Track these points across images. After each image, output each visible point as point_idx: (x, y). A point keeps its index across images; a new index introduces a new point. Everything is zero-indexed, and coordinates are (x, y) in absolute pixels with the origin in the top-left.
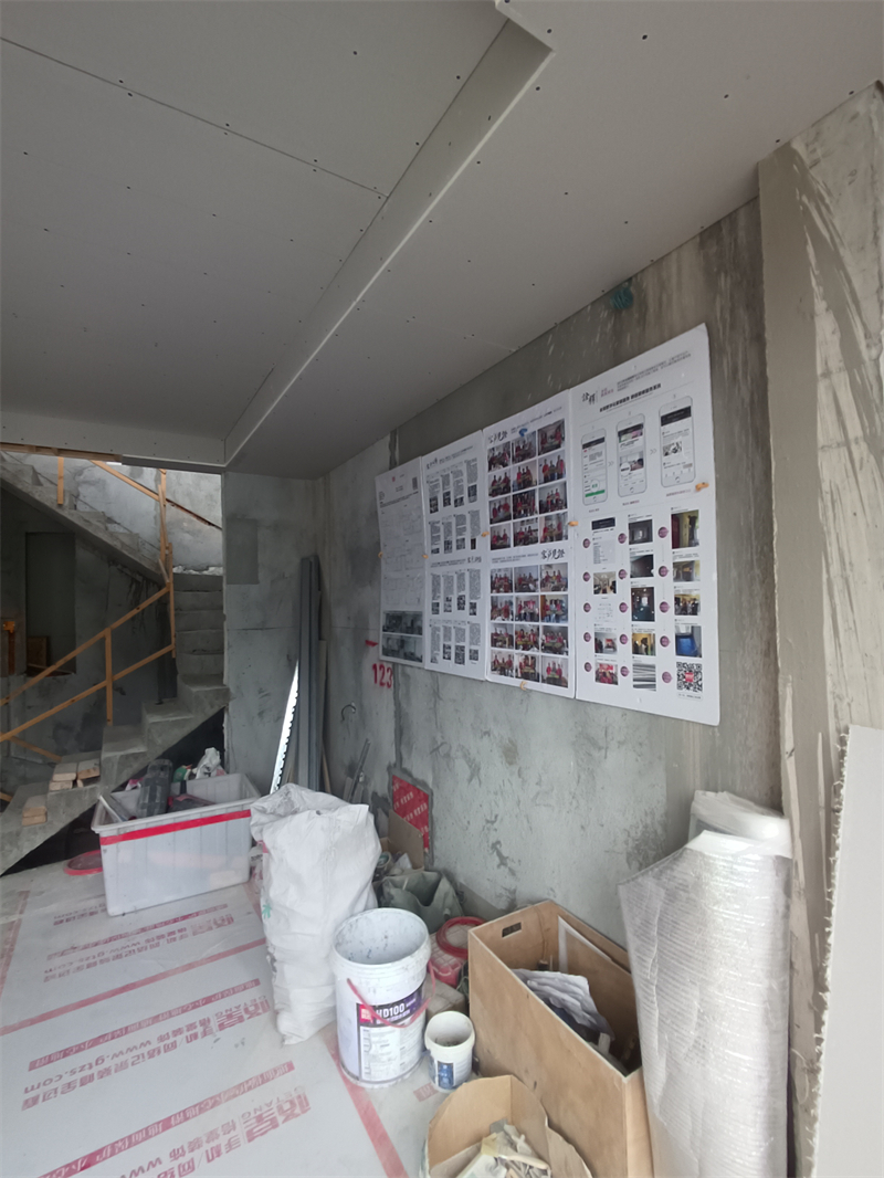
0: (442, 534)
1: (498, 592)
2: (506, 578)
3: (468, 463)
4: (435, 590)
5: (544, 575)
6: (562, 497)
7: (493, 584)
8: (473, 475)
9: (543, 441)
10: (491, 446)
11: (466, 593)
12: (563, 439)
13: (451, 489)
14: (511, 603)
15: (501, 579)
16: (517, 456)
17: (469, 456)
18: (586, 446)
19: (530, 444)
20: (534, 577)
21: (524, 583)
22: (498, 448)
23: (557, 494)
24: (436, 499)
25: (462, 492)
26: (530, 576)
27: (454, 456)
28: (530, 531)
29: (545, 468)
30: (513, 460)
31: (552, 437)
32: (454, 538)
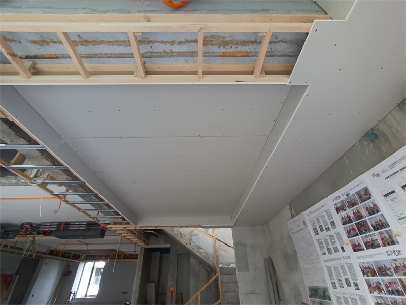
0: (324, 244)
1: (368, 276)
2: (369, 268)
3: (326, 211)
4: (331, 275)
5: (394, 266)
6: (384, 221)
7: (363, 271)
8: (330, 217)
9: (360, 197)
10: (334, 203)
11: (349, 276)
12: (371, 194)
13: (322, 223)
14: (380, 283)
15: (366, 268)
16: (350, 205)
17: (325, 208)
18: (386, 195)
19: (354, 199)
20: (388, 267)
21: (382, 271)
22: (338, 203)
23: (380, 220)
24: (316, 229)
25: (327, 224)
26: (385, 266)
27: (318, 209)
28: (373, 241)
29: (367, 209)
30: (348, 207)
31: (364, 195)
32: (331, 247)
